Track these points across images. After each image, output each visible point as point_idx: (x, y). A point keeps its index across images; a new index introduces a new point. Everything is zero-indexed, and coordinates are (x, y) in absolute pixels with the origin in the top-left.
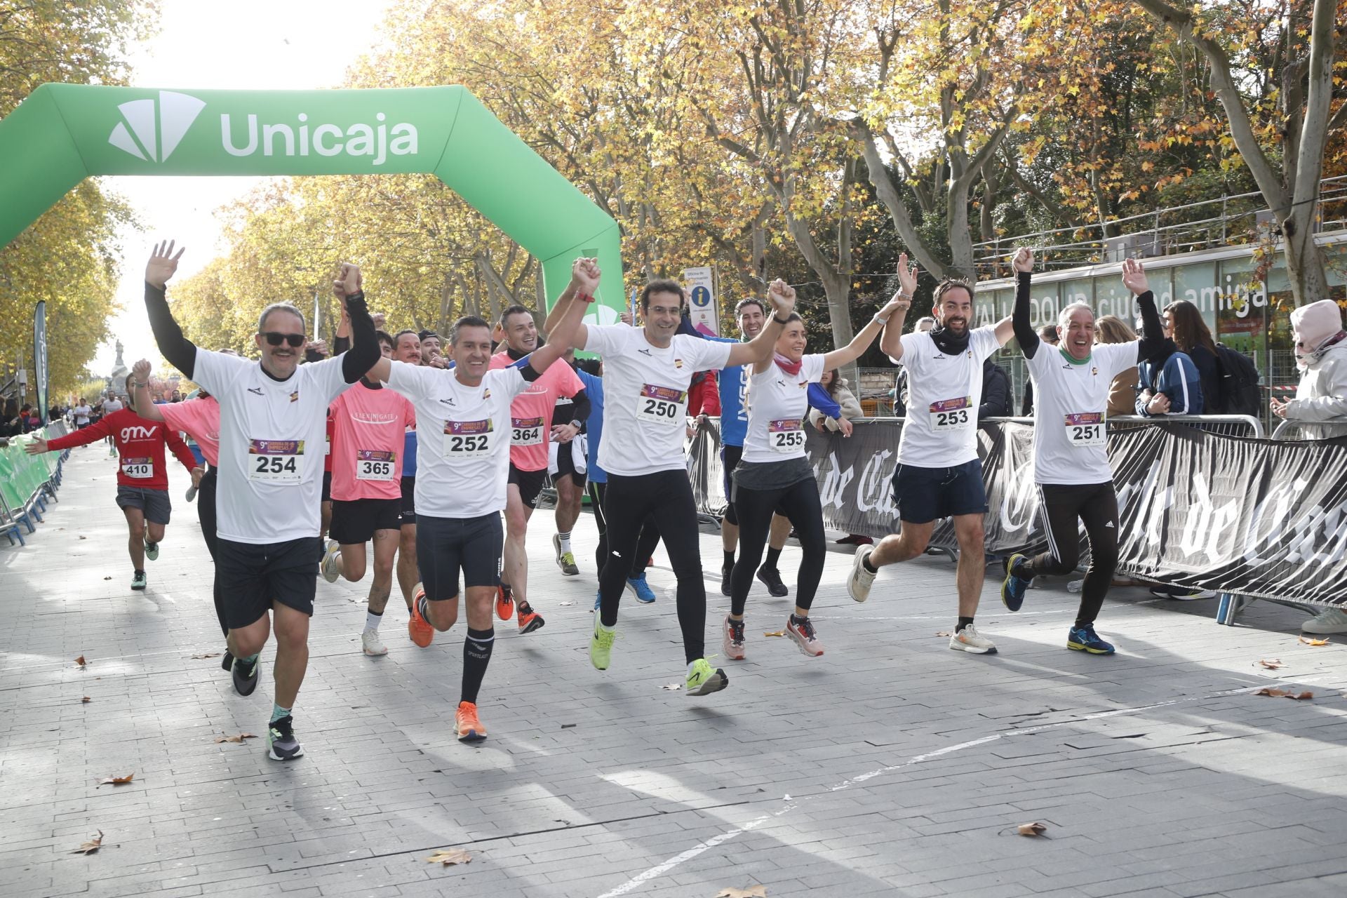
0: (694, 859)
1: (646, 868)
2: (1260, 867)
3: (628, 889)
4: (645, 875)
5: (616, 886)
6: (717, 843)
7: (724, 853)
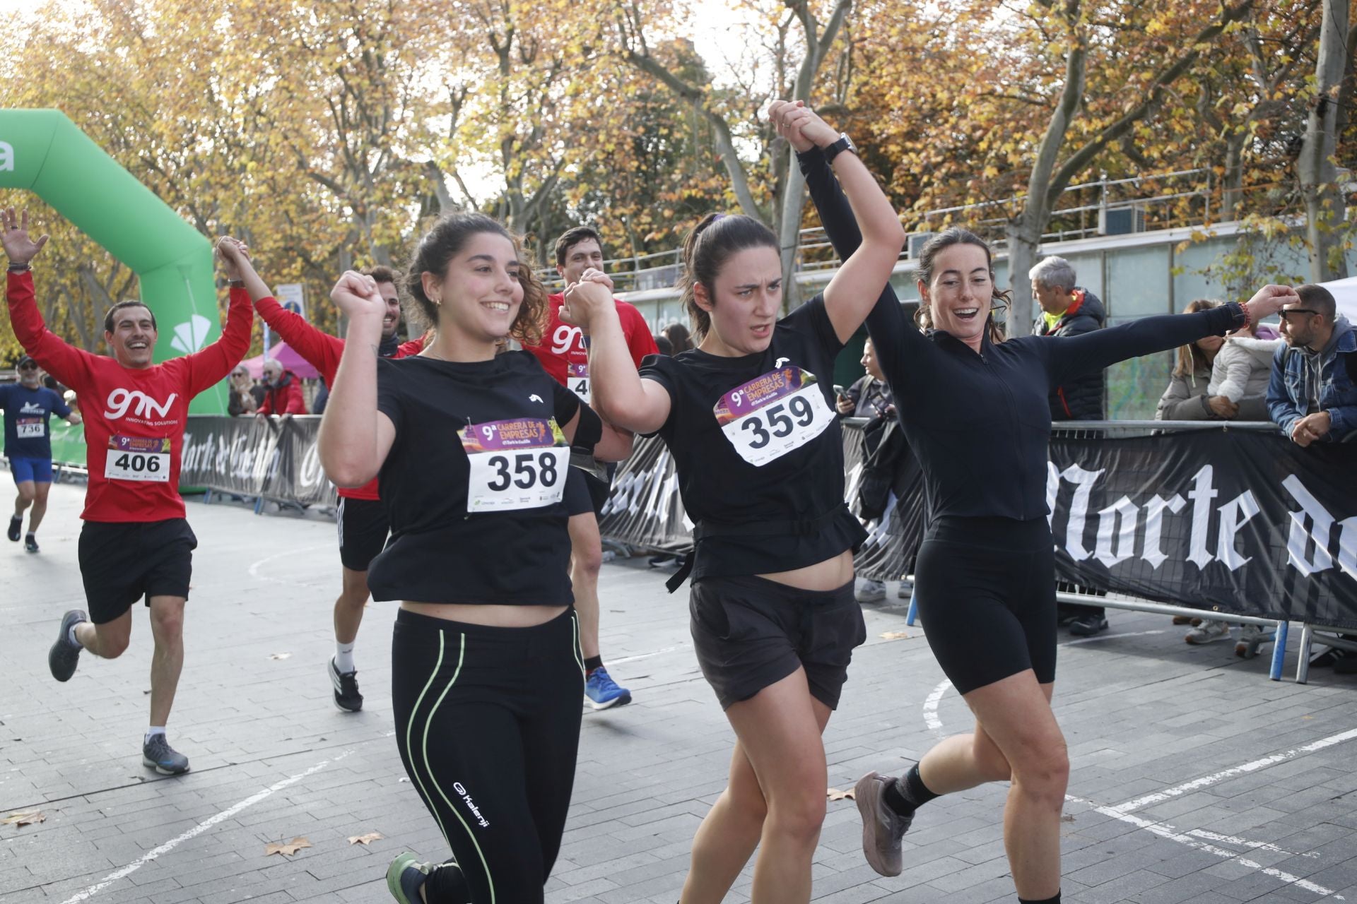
0: (258, 803)
1: (214, 814)
3: (195, 834)
4: (213, 820)
5: (184, 832)
6: (280, 788)
7: (286, 795)
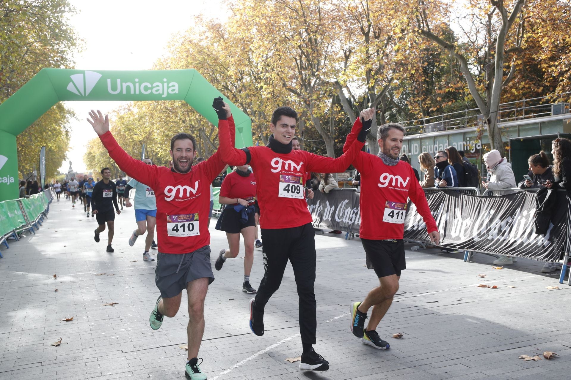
1: (259, 351)
2: (478, 348)
6: (284, 341)
7: (287, 345)
